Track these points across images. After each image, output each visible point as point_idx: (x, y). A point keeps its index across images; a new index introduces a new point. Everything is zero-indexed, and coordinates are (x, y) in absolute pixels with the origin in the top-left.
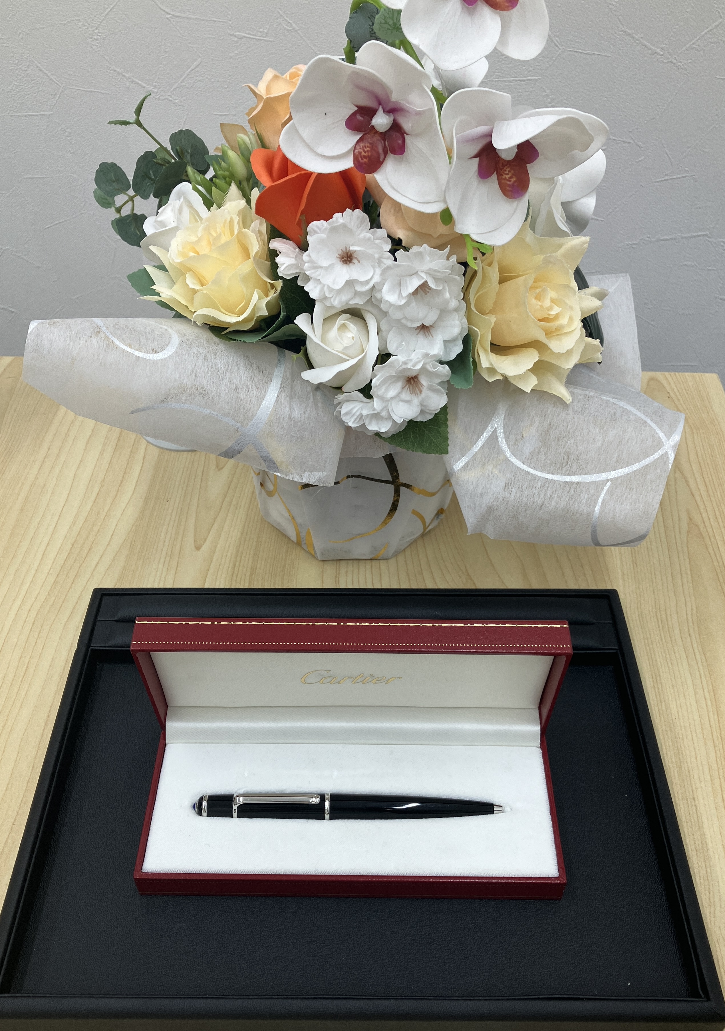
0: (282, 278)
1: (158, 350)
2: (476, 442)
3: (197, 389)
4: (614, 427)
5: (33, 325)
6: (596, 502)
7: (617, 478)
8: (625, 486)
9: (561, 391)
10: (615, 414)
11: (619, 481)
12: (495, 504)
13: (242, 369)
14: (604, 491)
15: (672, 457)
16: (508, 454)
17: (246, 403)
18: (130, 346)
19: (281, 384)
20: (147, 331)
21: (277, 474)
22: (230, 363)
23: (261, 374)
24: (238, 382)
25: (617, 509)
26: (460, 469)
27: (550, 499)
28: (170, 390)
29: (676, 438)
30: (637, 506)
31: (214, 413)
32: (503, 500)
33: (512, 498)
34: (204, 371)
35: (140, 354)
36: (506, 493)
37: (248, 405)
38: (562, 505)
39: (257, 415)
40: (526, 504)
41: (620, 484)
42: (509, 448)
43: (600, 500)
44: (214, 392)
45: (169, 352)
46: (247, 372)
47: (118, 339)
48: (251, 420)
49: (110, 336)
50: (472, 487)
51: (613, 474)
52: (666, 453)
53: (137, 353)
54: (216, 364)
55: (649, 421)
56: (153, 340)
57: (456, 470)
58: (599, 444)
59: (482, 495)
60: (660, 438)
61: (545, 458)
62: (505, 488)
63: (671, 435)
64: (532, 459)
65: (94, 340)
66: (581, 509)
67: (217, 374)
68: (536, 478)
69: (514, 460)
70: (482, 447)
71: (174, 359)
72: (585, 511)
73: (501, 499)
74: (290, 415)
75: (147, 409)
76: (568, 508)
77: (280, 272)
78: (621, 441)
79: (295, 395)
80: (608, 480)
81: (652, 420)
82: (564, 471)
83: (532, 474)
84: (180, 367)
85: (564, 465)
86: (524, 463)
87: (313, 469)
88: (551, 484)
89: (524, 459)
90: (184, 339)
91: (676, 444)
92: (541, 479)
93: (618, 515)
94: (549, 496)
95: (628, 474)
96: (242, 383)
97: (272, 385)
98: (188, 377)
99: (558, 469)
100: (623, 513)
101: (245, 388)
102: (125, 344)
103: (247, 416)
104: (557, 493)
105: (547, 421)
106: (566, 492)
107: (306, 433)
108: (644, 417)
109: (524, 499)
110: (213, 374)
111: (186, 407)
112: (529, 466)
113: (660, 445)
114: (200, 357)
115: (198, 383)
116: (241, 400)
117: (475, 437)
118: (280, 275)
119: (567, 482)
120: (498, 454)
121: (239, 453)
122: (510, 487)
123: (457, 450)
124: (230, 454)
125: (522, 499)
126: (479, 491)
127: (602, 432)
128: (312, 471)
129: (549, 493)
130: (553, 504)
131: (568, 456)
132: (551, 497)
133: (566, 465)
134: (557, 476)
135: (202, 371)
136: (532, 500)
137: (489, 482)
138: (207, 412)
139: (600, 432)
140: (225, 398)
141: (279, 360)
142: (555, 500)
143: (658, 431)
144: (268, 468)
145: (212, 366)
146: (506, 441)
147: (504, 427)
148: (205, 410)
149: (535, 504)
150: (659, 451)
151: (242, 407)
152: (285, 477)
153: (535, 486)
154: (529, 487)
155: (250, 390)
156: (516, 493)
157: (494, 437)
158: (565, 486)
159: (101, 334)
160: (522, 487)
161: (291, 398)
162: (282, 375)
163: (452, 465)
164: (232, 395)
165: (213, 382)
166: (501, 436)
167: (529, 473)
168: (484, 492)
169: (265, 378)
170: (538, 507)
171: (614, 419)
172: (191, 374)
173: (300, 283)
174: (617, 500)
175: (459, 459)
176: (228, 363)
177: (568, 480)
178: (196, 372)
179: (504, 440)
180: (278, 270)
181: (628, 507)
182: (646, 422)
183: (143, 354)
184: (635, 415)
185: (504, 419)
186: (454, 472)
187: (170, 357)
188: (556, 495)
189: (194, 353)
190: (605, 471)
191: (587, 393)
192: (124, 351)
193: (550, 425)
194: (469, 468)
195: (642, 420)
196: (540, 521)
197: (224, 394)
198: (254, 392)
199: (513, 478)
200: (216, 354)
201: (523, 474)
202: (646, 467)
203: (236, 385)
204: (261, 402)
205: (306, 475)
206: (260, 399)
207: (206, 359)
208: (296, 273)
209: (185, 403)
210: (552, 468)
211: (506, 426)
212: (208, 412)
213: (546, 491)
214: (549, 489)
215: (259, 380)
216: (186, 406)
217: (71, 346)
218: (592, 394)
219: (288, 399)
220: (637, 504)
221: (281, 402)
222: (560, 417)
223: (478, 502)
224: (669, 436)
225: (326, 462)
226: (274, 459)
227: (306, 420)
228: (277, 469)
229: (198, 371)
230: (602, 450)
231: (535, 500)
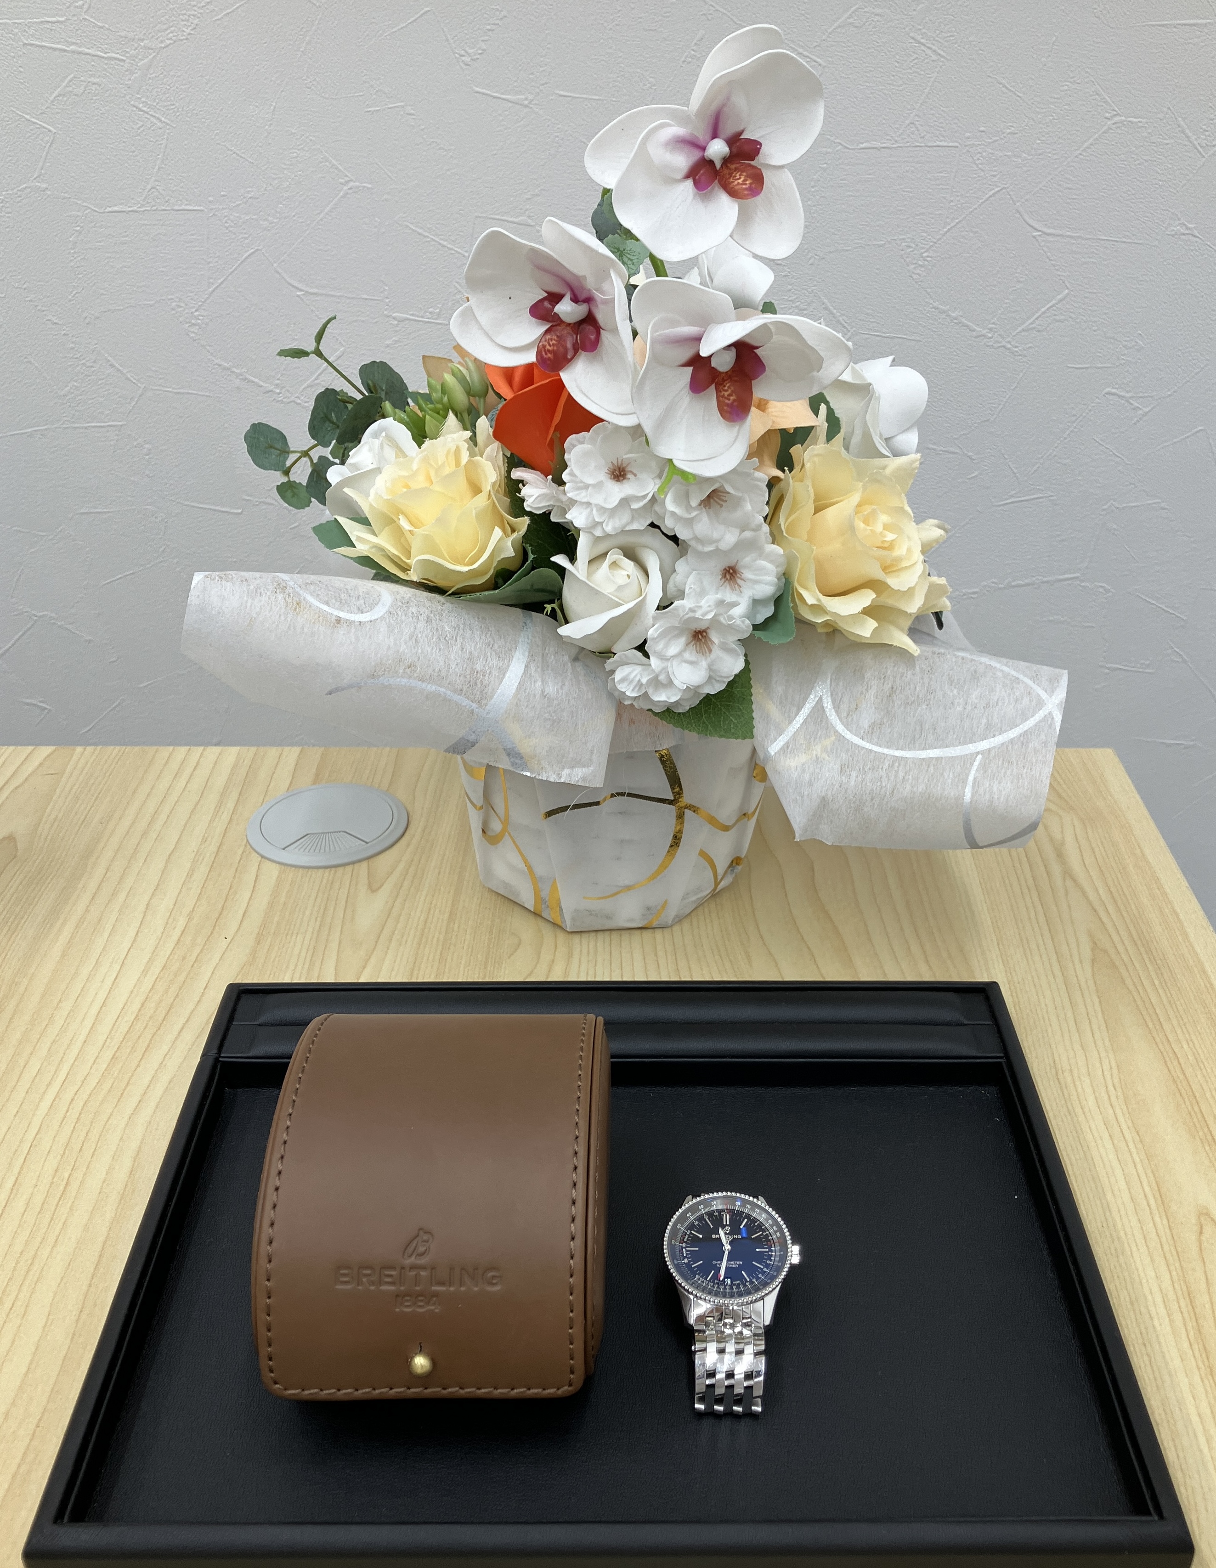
0: (530, 514)
1: (364, 610)
2: (796, 715)
3: (419, 659)
4: (977, 685)
5: (198, 577)
6: (964, 782)
7: (989, 750)
8: (1001, 759)
9: (903, 640)
10: (975, 672)
11: (993, 753)
12: (829, 793)
13: (477, 633)
14: (975, 767)
15: (1058, 718)
16: (840, 728)
17: (484, 676)
18: (327, 604)
19: (529, 652)
20: (348, 587)
21: (525, 773)
22: (461, 625)
23: (502, 639)
24: (473, 649)
25: (995, 789)
26: (779, 752)
27: (903, 782)
28: (381, 661)
29: (1061, 694)
30: (1020, 784)
31: (442, 690)
32: (840, 786)
33: (853, 783)
34: (427, 636)
35: (342, 615)
36: (844, 778)
37: (486, 678)
38: (921, 788)
39: (499, 691)
40: (872, 790)
41: (995, 756)
42: (841, 721)
43: (971, 778)
44: (442, 663)
45: (379, 612)
46: (483, 637)
47: (312, 595)
48: (492, 698)
49: (301, 592)
50: (796, 774)
51: (984, 745)
52: (1050, 713)
53: (336, 613)
54: (443, 627)
55: (1021, 677)
56: (358, 598)
57: (773, 753)
58: (960, 709)
59: (811, 784)
60: (1039, 695)
61: (889, 731)
62: (841, 771)
63: (1053, 691)
64: (872, 733)
65: (280, 596)
66: (946, 793)
67: (445, 639)
68: (883, 757)
69: (848, 735)
70: (805, 721)
71: (387, 620)
72: (952, 794)
73: (837, 786)
74: (543, 691)
75: (351, 686)
76: (928, 791)
77: (528, 506)
78: (989, 703)
79: (548, 666)
80: (978, 753)
81: (1025, 676)
82: (917, 745)
83: (876, 752)
84: (396, 631)
85: (917, 737)
86: (862, 738)
87: (576, 763)
88: (903, 763)
89: (862, 733)
90: (398, 597)
91: (1062, 702)
92: (889, 758)
93: (996, 797)
94: (901, 778)
95: (1003, 744)
96: (478, 651)
97: (517, 652)
98: (406, 643)
99: (910, 743)
100: (1003, 794)
101: (482, 657)
102: (320, 601)
103: (486, 693)
104: (911, 773)
105: (888, 684)
106: (924, 771)
107: (565, 714)
108: (1014, 673)
109: (868, 784)
110: (440, 640)
111: (403, 683)
112: (871, 742)
113: (1040, 704)
114: (421, 618)
115: (420, 651)
116: (477, 672)
117: (794, 709)
118: (528, 509)
119: (924, 759)
120: (827, 729)
121: (473, 745)
122: (848, 770)
123: (772, 727)
124: (460, 748)
125: (866, 784)
126: (807, 777)
127: (961, 693)
128: (573, 767)
129: (901, 774)
130: (908, 787)
131: (921, 725)
132: (904, 778)
133: (920, 737)
134: (910, 752)
135: (424, 635)
136: (879, 784)
137: (819, 766)
138: (431, 688)
139: (959, 694)
140: (457, 669)
141: (525, 623)
142: (910, 781)
143: (1035, 687)
144: (512, 765)
145: (437, 629)
146: (836, 712)
147: (832, 695)
148: (429, 687)
149: (884, 789)
150: (1041, 711)
151: (478, 682)
152: (537, 777)
153: (881, 767)
154: (873, 769)
155: (489, 659)
156: (857, 777)
157: (819, 707)
158: (922, 764)
159: (287, 590)
160: (864, 769)
161: (543, 670)
162: (529, 641)
163: (765, 747)
164: (465, 665)
165: (440, 649)
166: (829, 707)
167: (871, 751)
168: (813, 779)
169: (508, 644)
170: (888, 793)
171: (975, 676)
172: (410, 639)
173: (553, 519)
174: (994, 778)
175: (776, 740)
176: (458, 626)
177: (924, 757)
178: (417, 635)
179: (833, 710)
180: (525, 504)
181: (1009, 784)
182: (1018, 679)
183: (346, 614)
184: (1002, 671)
185: (831, 685)
186: (770, 756)
187: (383, 618)
188: (910, 777)
189: (413, 613)
190: (972, 741)
191: (936, 649)
192: (320, 610)
193: (892, 688)
194: (789, 750)
195: (1013, 676)
196: (893, 813)
197: (455, 664)
198: (494, 662)
199: (851, 759)
200: (442, 615)
201: (862, 752)
202: (1025, 733)
203: (471, 653)
204: (504, 675)
205: (566, 772)
206: (503, 672)
207: (429, 620)
208: (549, 506)
209: (402, 677)
210: (901, 743)
211: (834, 693)
212: (434, 688)
213: (897, 772)
214: (901, 768)
215: (499, 647)
216: (404, 681)
217: (249, 604)
218: (942, 650)
219: (539, 670)
220: (1021, 781)
221: (530, 674)
222: (904, 678)
223: (806, 793)
224: (1051, 692)
225: (592, 752)
226: (521, 751)
227: (564, 697)
228: (525, 767)
229: (419, 636)
230: (965, 715)
231: (884, 784)
